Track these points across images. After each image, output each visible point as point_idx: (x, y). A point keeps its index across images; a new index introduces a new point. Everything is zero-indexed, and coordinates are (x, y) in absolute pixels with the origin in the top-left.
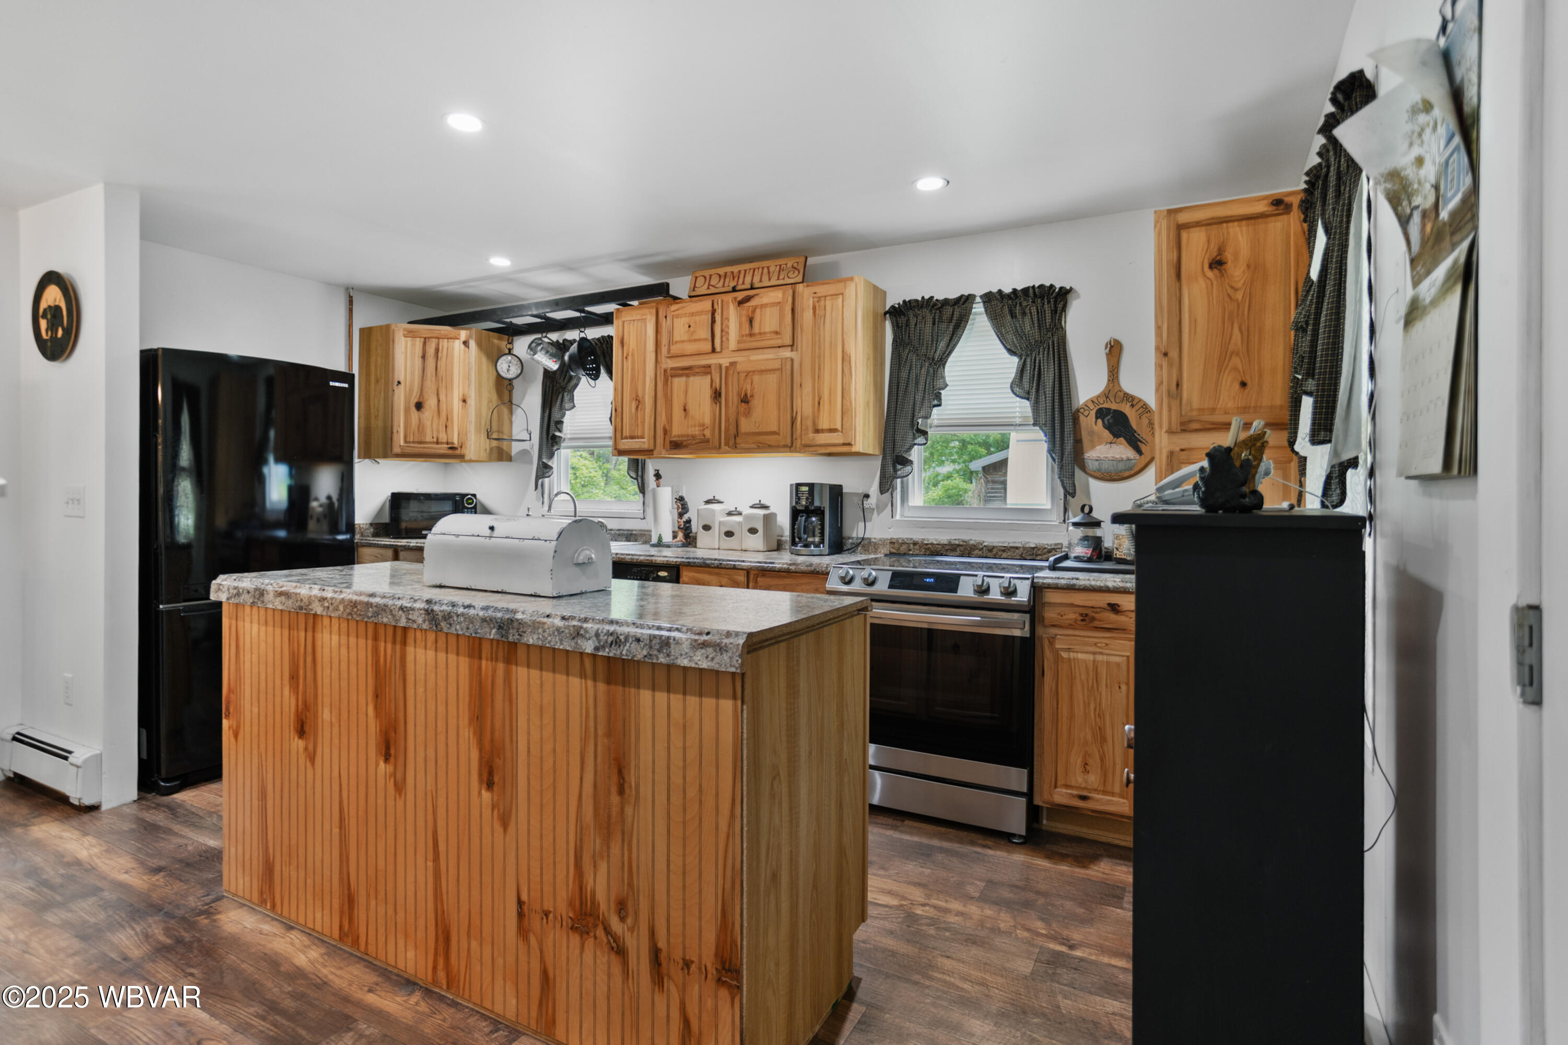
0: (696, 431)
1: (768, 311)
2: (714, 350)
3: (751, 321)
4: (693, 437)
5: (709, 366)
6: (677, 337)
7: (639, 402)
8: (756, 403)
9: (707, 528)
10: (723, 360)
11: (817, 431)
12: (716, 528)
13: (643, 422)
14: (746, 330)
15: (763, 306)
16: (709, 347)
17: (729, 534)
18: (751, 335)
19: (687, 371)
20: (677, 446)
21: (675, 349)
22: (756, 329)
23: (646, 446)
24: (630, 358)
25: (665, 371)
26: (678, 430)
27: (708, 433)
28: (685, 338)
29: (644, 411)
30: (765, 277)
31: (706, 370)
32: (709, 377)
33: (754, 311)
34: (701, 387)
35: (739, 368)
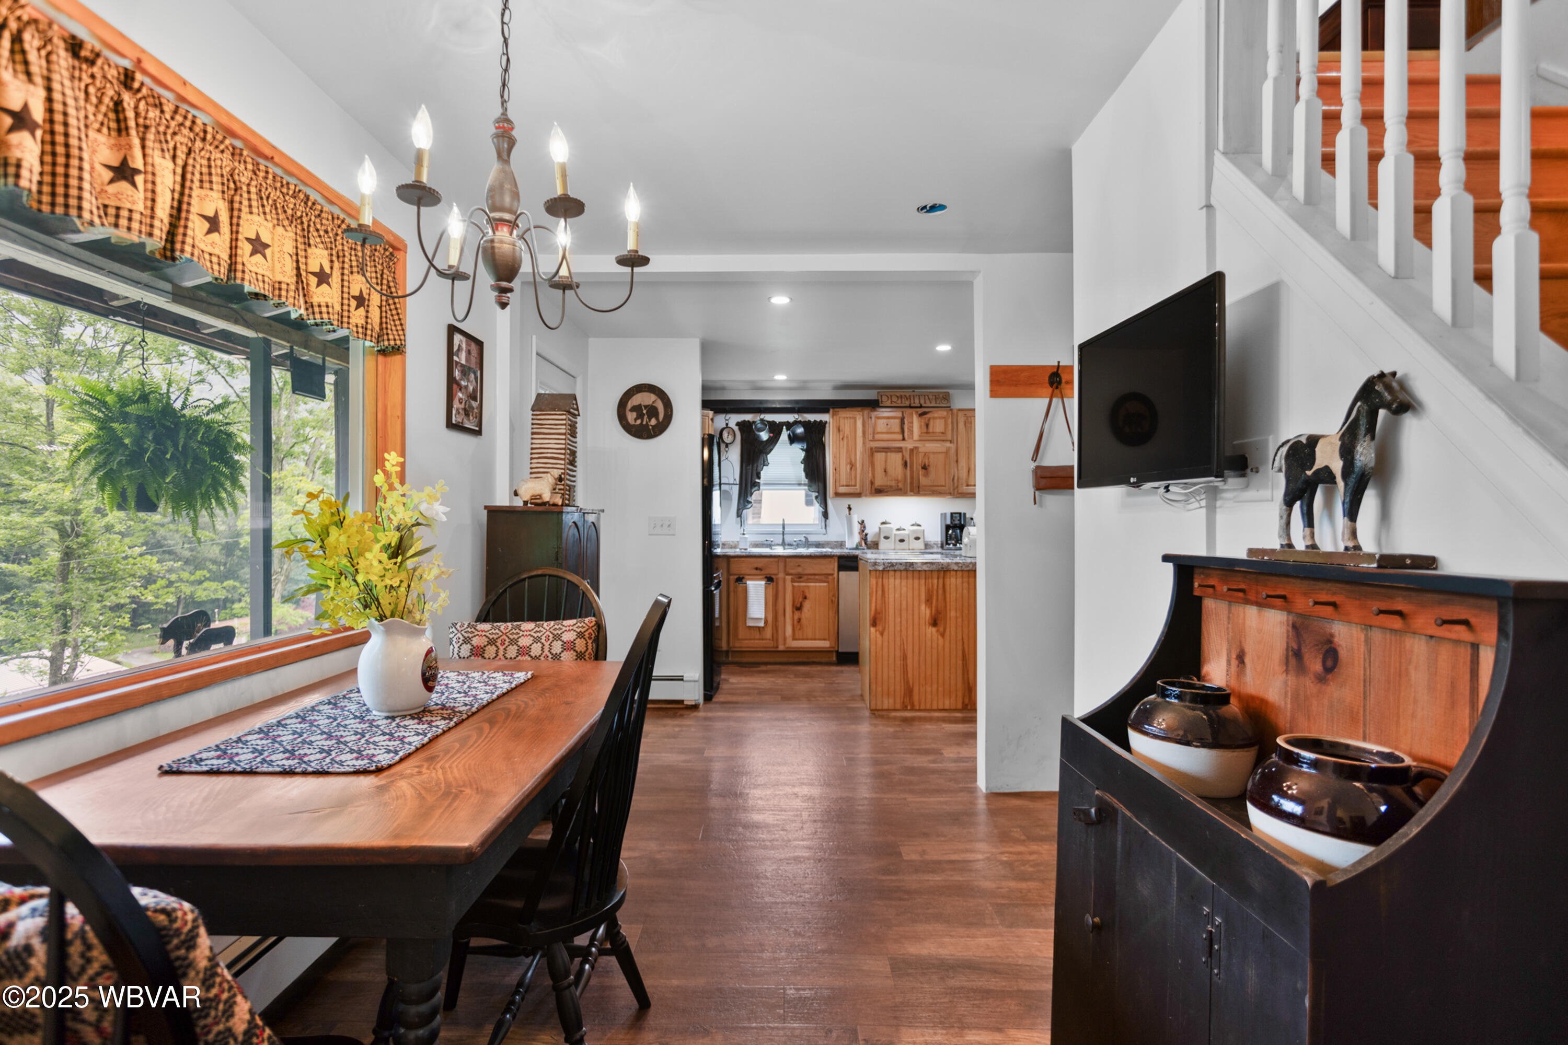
0: (893, 483)
1: (938, 421)
2: (904, 439)
3: (927, 426)
4: (891, 487)
5: (901, 448)
6: (879, 430)
7: (852, 466)
8: (932, 470)
9: (886, 538)
10: (908, 445)
11: (968, 485)
12: (892, 538)
13: (856, 477)
14: (925, 430)
15: (934, 418)
16: (900, 437)
17: (902, 541)
18: (927, 433)
19: (886, 450)
20: (879, 491)
21: (877, 437)
22: (931, 430)
23: (858, 491)
24: (845, 439)
25: (871, 449)
26: (879, 482)
27: (900, 485)
28: (885, 430)
29: (856, 470)
30: (927, 401)
31: (899, 450)
32: (900, 454)
33: (929, 420)
34: (895, 460)
35: (920, 450)
